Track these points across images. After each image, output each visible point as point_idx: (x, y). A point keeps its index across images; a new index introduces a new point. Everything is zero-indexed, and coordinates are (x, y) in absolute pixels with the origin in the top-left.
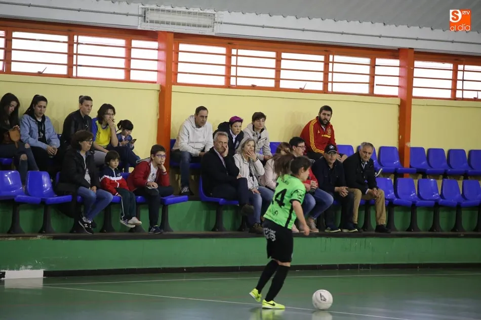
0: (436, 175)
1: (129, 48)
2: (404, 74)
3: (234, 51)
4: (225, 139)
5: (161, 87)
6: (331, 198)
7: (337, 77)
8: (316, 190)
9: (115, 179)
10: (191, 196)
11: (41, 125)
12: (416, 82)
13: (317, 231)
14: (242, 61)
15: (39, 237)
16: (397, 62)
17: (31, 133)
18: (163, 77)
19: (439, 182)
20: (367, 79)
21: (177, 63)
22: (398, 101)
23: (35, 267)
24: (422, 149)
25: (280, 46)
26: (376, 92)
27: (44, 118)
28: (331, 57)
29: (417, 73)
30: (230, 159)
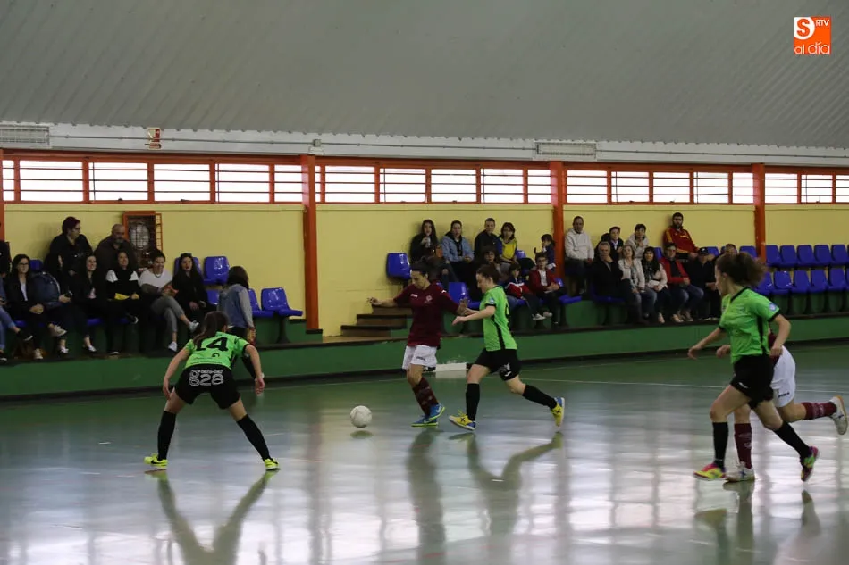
0: (788, 268)
1: (526, 176)
2: (757, 185)
3: (613, 174)
4: (607, 247)
5: (555, 207)
6: (702, 292)
7: (701, 191)
8: (689, 286)
9: (517, 285)
10: (585, 297)
11: (458, 245)
12: (767, 191)
13: (692, 320)
14: (620, 181)
15: (461, 336)
16: (750, 175)
17: (451, 251)
18: (556, 199)
19: (792, 274)
20: (726, 190)
21: (566, 186)
22: (753, 208)
23: (460, 361)
24: (776, 247)
25: (651, 167)
26: (734, 201)
27: (461, 238)
28: (695, 174)
29: (767, 183)
30: (615, 265)
